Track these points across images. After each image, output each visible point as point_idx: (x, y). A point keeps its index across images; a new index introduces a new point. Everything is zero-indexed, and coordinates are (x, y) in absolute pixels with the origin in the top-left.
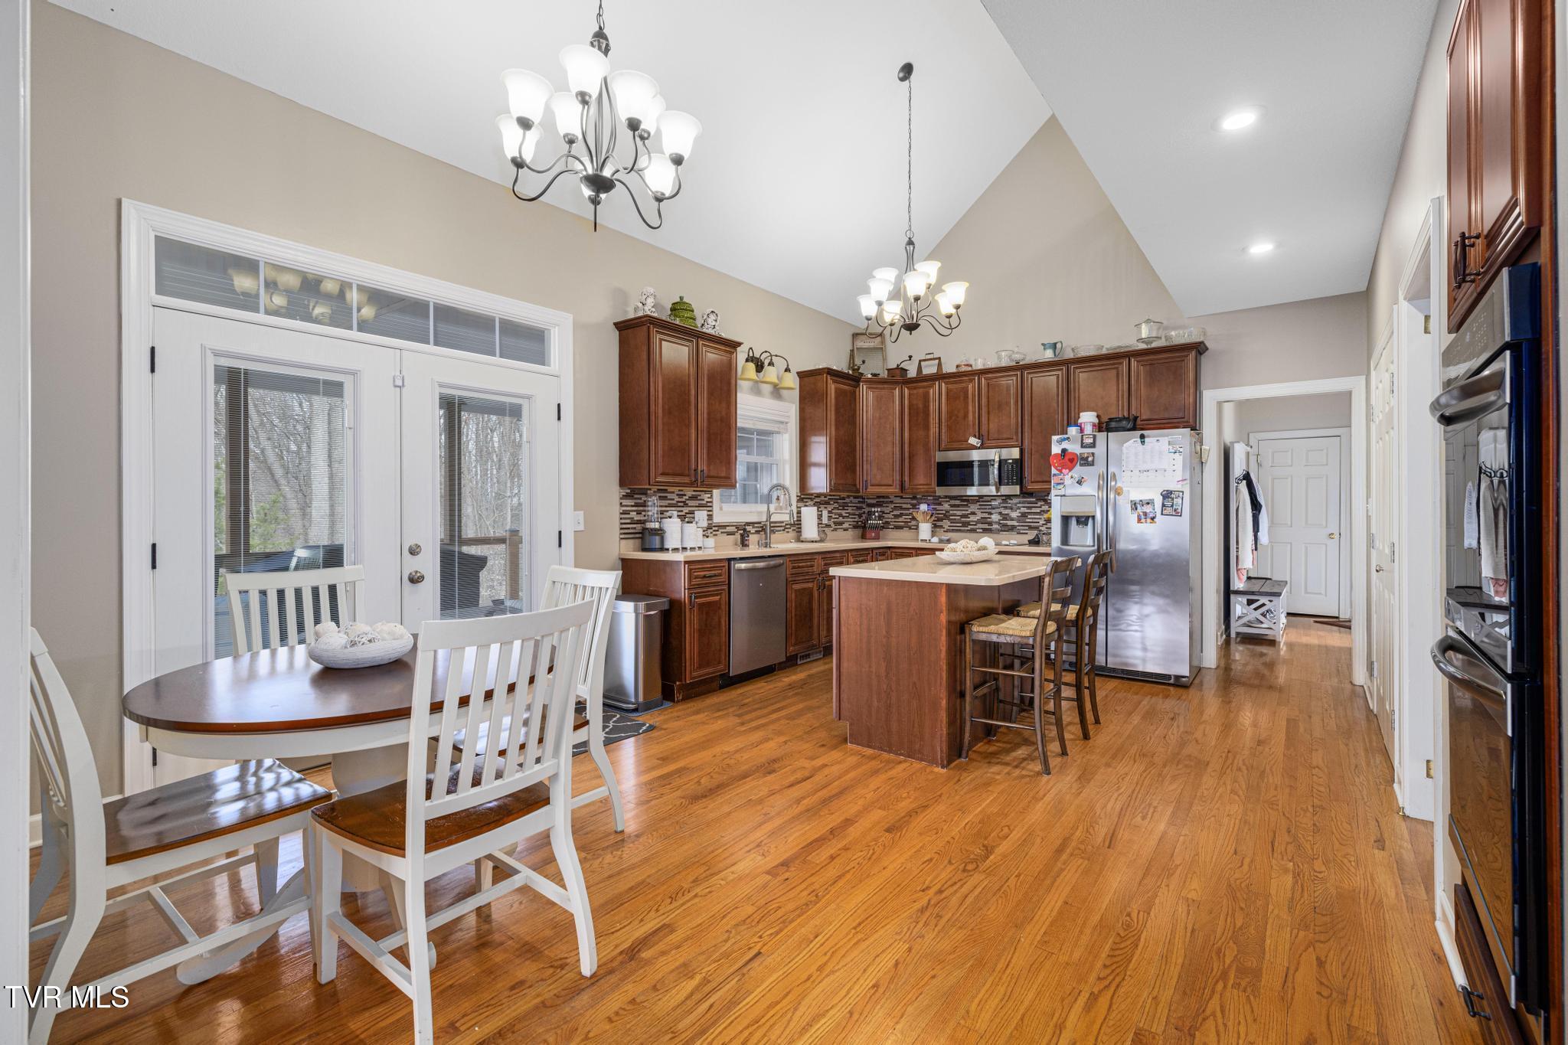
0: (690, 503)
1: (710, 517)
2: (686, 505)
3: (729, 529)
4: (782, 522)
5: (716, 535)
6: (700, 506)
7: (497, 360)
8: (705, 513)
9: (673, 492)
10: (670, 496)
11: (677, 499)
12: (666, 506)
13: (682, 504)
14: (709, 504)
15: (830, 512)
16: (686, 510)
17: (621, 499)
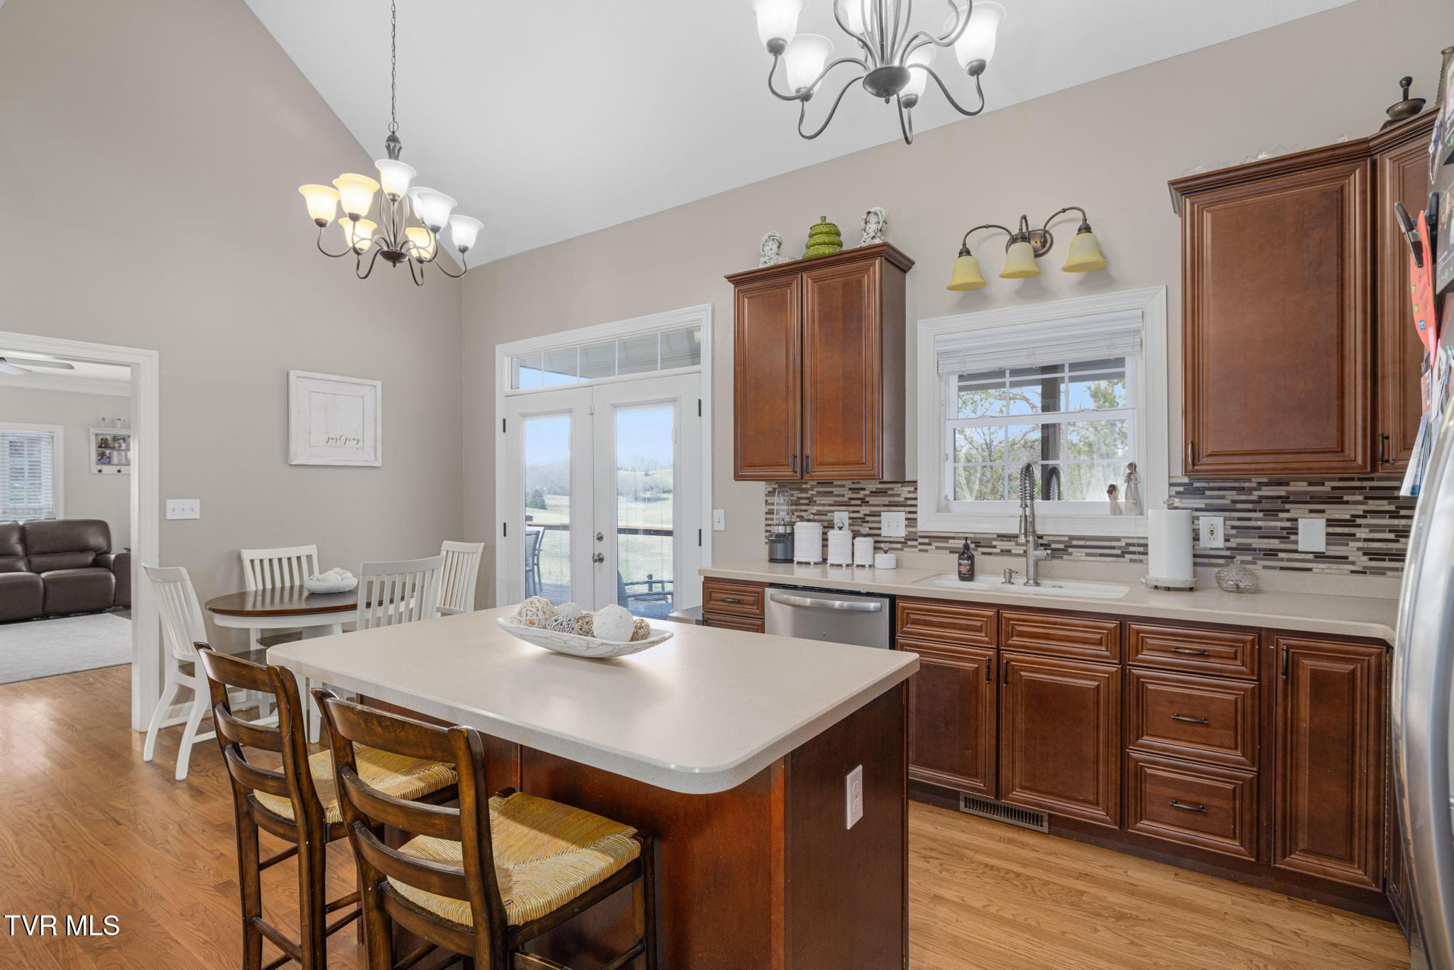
0: (872, 500)
1: (911, 522)
2: (864, 502)
3: (952, 543)
4: (1118, 539)
5: (926, 551)
6: (891, 505)
7: (659, 372)
8: (902, 516)
9: (843, 486)
10: (836, 491)
11: (849, 494)
12: (830, 505)
13: (859, 502)
14: (910, 502)
15: (1331, 523)
16: (865, 510)
17: (766, 495)
